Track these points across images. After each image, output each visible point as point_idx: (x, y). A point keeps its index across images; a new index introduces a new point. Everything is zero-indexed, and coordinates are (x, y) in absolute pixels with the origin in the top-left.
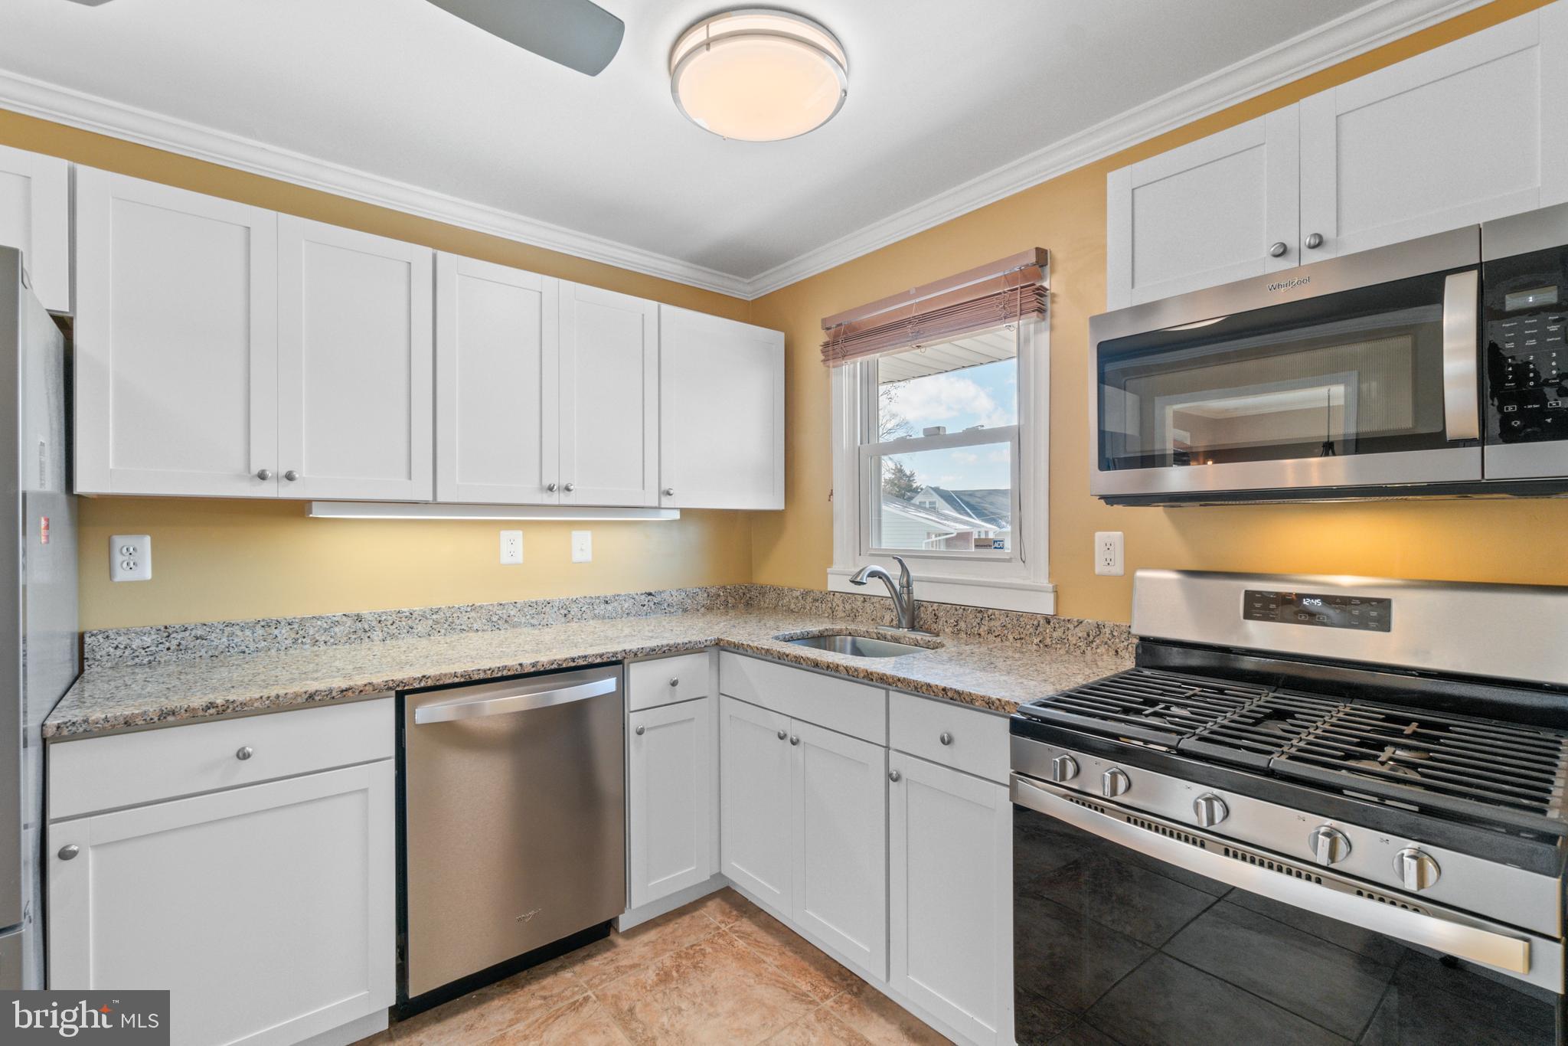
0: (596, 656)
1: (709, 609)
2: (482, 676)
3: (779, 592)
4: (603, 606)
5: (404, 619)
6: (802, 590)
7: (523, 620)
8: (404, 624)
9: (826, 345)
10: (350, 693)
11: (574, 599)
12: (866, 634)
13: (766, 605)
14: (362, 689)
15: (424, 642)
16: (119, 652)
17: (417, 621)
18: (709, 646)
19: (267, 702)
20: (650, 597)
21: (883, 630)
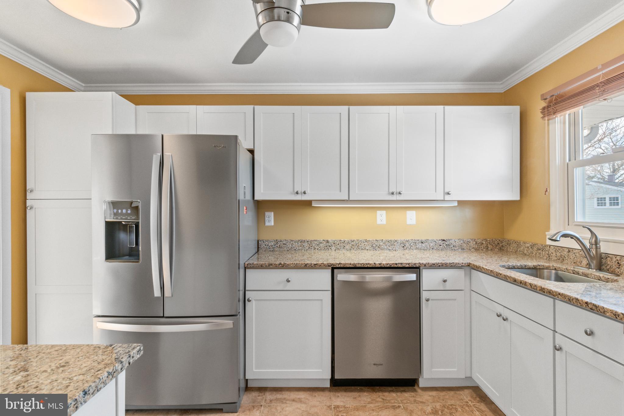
0: (406, 264)
1: (477, 250)
2: (360, 266)
3: (518, 244)
4: (420, 244)
5: (342, 243)
6: (531, 243)
7: (386, 248)
8: (342, 245)
9: (544, 108)
10: (317, 266)
11: (407, 240)
12: (566, 270)
13: (511, 251)
14: (320, 265)
15: (348, 252)
16: (266, 247)
17: (346, 244)
18: (464, 266)
19: (294, 265)
20: (444, 242)
21: (578, 269)
